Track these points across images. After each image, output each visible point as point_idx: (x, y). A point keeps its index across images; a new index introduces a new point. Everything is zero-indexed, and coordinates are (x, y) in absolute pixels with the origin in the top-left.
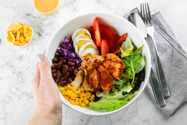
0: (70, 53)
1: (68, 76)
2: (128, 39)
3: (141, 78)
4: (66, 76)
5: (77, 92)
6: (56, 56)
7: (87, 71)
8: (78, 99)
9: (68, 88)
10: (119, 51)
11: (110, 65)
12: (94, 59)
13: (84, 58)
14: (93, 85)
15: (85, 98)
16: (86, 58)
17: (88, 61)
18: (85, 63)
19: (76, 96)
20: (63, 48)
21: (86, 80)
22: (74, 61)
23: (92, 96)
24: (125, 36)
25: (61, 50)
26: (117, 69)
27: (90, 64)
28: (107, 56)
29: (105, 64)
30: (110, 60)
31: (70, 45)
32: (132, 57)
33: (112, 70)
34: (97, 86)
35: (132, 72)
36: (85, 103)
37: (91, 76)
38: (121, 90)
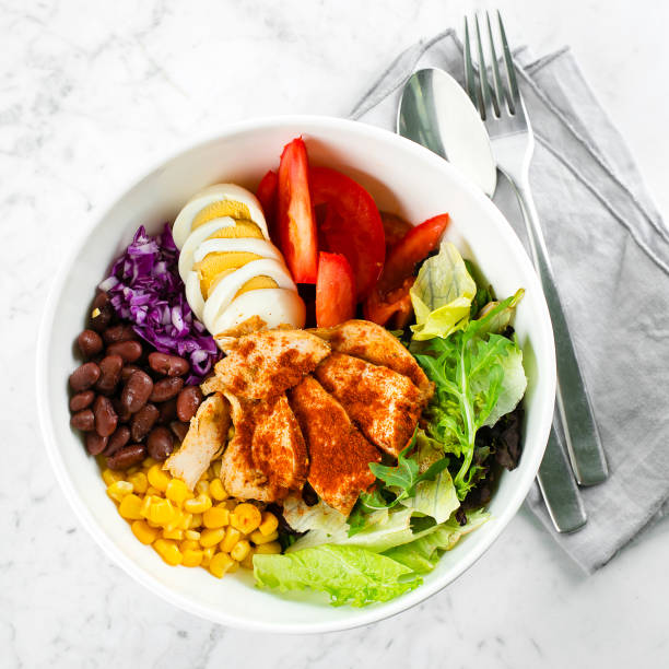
0: (163, 307)
1: (151, 422)
2: (450, 246)
3: (505, 452)
4: (141, 425)
5: (192, 504)
6: (91, 324)
7: (244, 403)
8: (196, 535)
9: (149, 486)
10: (403, 307)
11: (355, 381)
12: (279, 350)
13: (233, 339)
14: (273, 473)
15: (232, 532)
16: (243, 341)
17: (251, 358)
18: (233, 365)
19: (187, 522)
20: (127, 282)
21: (238, 447)
22: (181, 351)
23: (263, 520)
24: (437, 228)
25: (115, 292)
26: (389, 402)
27: (261, 372)
28: (344, 335)
29: (330, 374)
30: (358, 352)
31: (162, 267)
32: (467, 342)
33: (366, 404)
34: (289, 477)
35: (461, 423)
36: (234, 554)
37: (262, 429)
38: (408, 504)
